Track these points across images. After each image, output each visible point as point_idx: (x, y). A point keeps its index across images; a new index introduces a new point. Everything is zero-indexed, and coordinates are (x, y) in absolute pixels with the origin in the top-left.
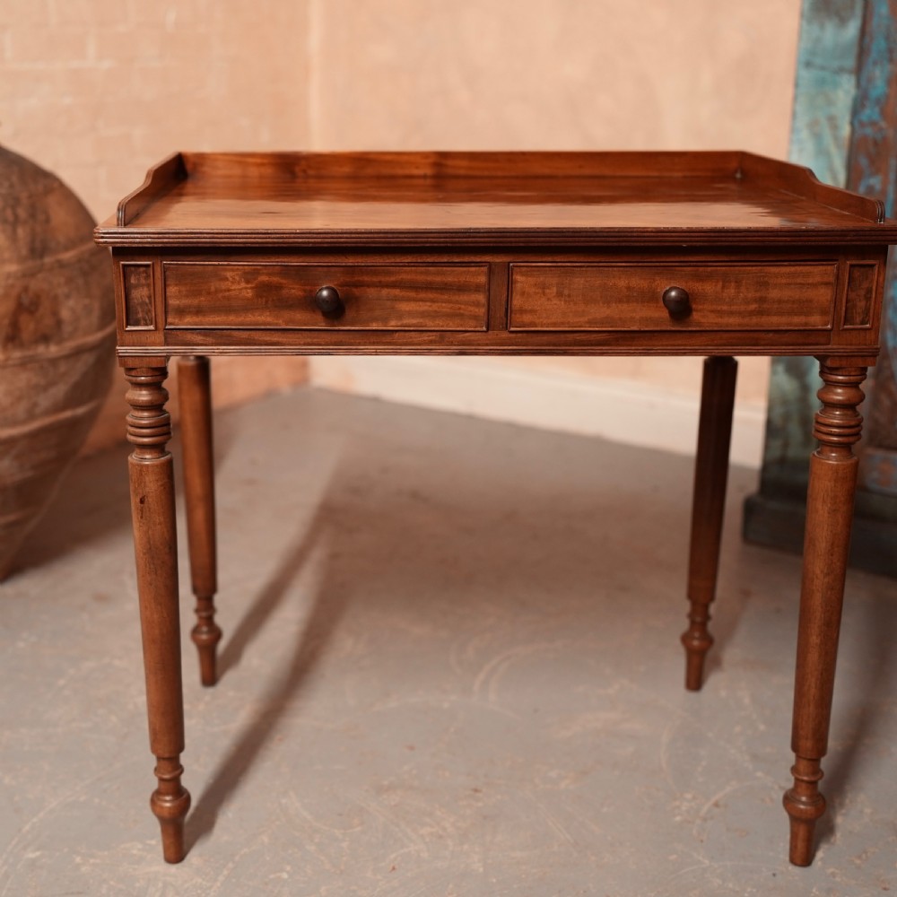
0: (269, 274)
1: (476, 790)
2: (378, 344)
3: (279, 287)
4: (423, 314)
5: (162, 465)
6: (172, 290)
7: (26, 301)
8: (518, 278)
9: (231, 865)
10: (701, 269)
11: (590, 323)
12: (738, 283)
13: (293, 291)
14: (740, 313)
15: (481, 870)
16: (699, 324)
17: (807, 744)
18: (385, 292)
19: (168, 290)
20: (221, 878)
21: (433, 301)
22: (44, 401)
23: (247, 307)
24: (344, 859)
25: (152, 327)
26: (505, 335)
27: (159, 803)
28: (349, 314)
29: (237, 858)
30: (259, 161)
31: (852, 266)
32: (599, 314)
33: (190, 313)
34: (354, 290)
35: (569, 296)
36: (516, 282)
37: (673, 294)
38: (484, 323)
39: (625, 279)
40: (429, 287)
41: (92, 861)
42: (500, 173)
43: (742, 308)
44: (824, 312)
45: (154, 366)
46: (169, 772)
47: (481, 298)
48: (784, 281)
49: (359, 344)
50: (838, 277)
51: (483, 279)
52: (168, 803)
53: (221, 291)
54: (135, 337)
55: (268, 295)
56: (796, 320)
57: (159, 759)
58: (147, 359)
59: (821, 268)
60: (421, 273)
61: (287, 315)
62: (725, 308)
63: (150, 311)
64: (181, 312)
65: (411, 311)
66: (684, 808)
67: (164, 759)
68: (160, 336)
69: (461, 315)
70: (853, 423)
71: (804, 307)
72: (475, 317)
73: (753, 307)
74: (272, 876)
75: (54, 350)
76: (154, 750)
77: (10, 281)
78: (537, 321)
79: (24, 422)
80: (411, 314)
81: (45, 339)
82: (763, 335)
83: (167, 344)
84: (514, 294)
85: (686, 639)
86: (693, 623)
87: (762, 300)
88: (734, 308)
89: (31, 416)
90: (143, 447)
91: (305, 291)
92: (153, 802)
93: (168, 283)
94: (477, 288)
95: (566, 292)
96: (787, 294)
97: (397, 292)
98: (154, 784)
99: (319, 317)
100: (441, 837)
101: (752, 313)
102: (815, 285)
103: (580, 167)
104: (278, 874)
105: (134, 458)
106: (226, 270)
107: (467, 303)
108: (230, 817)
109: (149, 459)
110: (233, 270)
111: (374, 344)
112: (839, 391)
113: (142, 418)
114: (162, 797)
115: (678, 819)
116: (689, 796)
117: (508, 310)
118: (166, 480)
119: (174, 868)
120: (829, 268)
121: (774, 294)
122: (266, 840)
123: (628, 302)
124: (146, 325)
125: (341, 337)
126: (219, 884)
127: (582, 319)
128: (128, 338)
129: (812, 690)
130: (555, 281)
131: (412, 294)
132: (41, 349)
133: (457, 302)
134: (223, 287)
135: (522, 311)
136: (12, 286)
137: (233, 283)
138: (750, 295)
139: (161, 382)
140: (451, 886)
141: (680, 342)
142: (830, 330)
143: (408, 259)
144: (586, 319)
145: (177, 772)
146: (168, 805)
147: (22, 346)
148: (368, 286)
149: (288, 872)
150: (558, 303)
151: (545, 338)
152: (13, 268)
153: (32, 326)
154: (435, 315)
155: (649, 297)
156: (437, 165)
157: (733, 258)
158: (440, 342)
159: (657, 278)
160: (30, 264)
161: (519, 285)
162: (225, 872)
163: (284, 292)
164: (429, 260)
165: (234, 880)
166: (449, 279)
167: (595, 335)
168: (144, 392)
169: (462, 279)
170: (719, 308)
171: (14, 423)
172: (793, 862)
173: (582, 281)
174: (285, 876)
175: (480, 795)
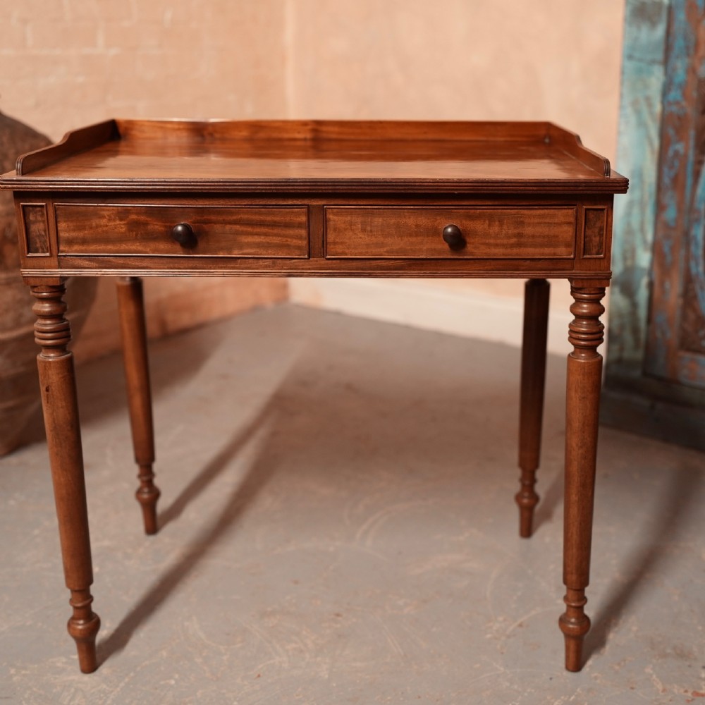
0: (138, 214)
1: (338, 615)
2: (225, 268)
3: (146, 224)
4: (259, 245)
5: (62, 361)
6: (62, 225)
8: (331, 217)
9: (132, 674)
10: (473, 211)
11: (387, 252)
12: (501, 223)
13: (156, 227)
14: (503, 246)
15: (327, 676)
16: (472, 254)
17: (573, 578)
18: (228, 227)
19: (59, 225)
20: (122, 685)
21: (266, 235)
23: (121, 239)
24: (222, 668)
25: (48, 254)
26: (323, 262)
27: (73, 626)
28: (201, 245)
29: (139, 669)
30: (176, 126)
31: (586, 209)
32: (395, 245)
33: (77, 243)
34: (205, 226)
35: (371, 231)
36: (330, 220)
37: (449, 230)
38: (306, 252)
39: (413, 218)
40: (262, 224)
41: (23, 672)
42: (362, 137)
43: (505, 241)
44: (568, 245)
45: (51, 284)
46: (81, 602)
47: (303, 232)
48: (536, 221)
49: (211, 268)
50: (576, 219)
51: (304, 219)
52: (80, 625)
53: (101, 226)
54: (35, 262)
55: (138, 230)
56: (547, 250)
57: (73, 591)
58: (46, 279)
59: (563, 211)
60: (256, 213)
61: (152, 245)
62: (492, 241)
63: (46, 241)
64: (70, 242)
65: (250, 243)
66: (495, 628)
67: (76, 591)
68: (54, 261)
69: (288, 246)
70: (594, 331)
71: (552, 241)
72: (299, 248)
73: (514, 240)
74: (162, 683)
76: (68, 585)
78: (347, 251)
80: (249, 245)
82: (522, 263)
83: (60, 267)
84: (328, 230)
85: (518, 498)
86: (523, 485)
87: (520, 235)
88: (499, 241)
90: (48, 347)
91: (165, 226)
92: (69, 625)
93: (58, 220)
94: (300, 225)
95: (369, 228)
96: (539, 230)
97: (237, 227)
98: (69, 612)
99: (178, 247)
100: (301, 651)
101: (512, 246)
102: (559, 224)
103: (425, 133)
104: (167, 681)
105: (41, 356)
106: (103, 210)
107: (292, 237)
109: (52, 357)
110: (108, 210)
111: (221, 268)
112: (585, 306)
113: (46, 325)
114: (75, 622)
115: (489, 636)
116: (501, 619)
117: (324, 243)
118: (66, 374)
119: (87, 677)
120: (570, 211)
121: (529, 230)
122: (164, 654)
123: (417, 236)
124: (43, 252)
125: (196, 263)
126: (119, 689)
127: (382, 250)
128: (30, 262)
129: (575, 538)
130: (359, 220)
131: (250, 229)
133: (285, 236)
134: (102, 224)
135: (335, 243)
137: (109, 220)
138: (510, 232)
139: (60, 297)
140: (300, 689)
141: (458, 268)
142: (573, 259)
143: (246, 202)
144: (385, 250)
145: (87, 602)
146: (80, 627)
148: (215, 223)
149: (175, 679)
150: (363, 236)
151: (355, 264)
154: (268, 246)
155: (434, 232)
156: (315, 131)
157: (496, 203)
158: (273, 267)
159: (438, 218)
161: (331, 223)
162: (127, 680)
163: (150, 227)
164: (261, 203)
165: (131, 686)
166: (277, 219)
167: (392, 262)
168: (47, 305)
169: (288, 219)
170: (487, 241)
172: (567, 668)
173: (380, 220)
174: (173, 682)
175: (340, 618)
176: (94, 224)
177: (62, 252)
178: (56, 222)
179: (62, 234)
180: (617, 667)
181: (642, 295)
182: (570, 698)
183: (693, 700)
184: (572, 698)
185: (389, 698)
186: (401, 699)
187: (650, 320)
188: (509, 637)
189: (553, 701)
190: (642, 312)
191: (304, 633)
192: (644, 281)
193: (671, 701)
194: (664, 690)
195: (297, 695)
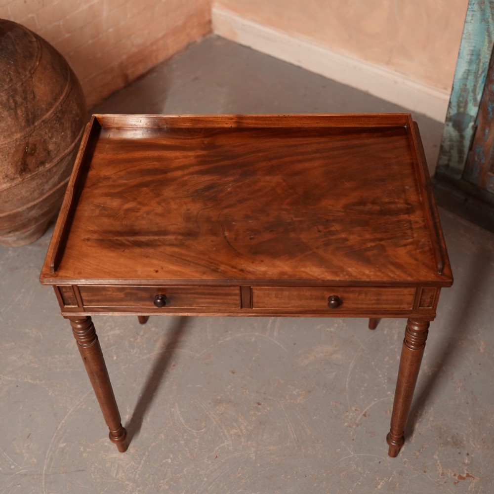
0: (131, 290)
3: (137, 294)
4: (209, 303)
5: (92, 347)
6: (84, 294)
7: (28, 150)
8: (255, 292)
9: (147, 453)
10: (347, 289)
11: (293, 307)
12: (366, 294)
13: (143, 295)
14: (367, 304)
15: (254, 457)
18: (189, 295)
20: (142, 462)
21: (214, 299)
22: (47, 187)
23: (122, 300)
24: (196, 450)
25: (77, 306)
26: (250, 310)
28: (172, 303)
29: (150, 449)
31: (423, 289)
32: (297, 304)
33: (94, 302)
34: (174, 295)
35: (281, 298)
38: (239, 306)
39: (309, 292)
40: (211, 294)
41: (88, 450)
43: (368, 302)
44: (409, 304)
45: (80, 318)
47: (238, 298)
48: (389, 293)
49: (179, 312)
50: (416, 293)
51: (238, 292)
53: (108, 295)
54: (69, 310)
55: (132, 297)
56: (395, 306)
59: (408, 289)
60: (207, 290)
61: (142, 303)
62: (359, 302)
63: (74, 300)
64: (90, 301)
66: (350, 417)
68: (81, 309)
69: (228, 303)
71: (399, 302)
72: (235, 304)
73: (374, 302)
74: (164, 461)
75: (48, 166)
77: (18, 143)
78: (265, 306)
79: (39, 197)
80: (203, 303)
81: (43, 163)
83: (85, 311)
84: (254, 297)
87: (378, 300)
88: (364, 302)
89: (42, 194)
91: (149, 295)
94: (235, 295)
95: (280, 296)
97: (195, 296)
100: (239, 436)
101: (372, 304)
104: (167, 460)
106: (108, 288)
107: (230, 299)
108: (148, 420)
111: (186, 312)
115: (346, 424)
117: (251, 302)
119: (122, 455)
120: (413, 289)
121: (384, 298)
122: (163, 436)
123: (311, 300)
124: (74, 305)
126: (141, 466)
127: (288, 306)
130: (274, 293)
131: (203, 296)
132: (41, 169)
133: (225, 299)
134: (109, 293)
135: (258, 302)
136: (19, 145)
137: (113, 292)
138: (372, 298)
140: (240, 468)
142: (412, 310)
144: (290, 305)
147: (30, 171)
148: (181, 294)
149: (171, 459)
150: (276, 300)
151: (270, 311)
152: (18, 136)
153: (34, 161)
154: (215, 303)
155: (322, 298)
156: (237, 122)
158: (218, 312)
159: (325, 292)
160: (27, 129)
161: (255, 294)
162: (144, 458)
163: (140, 295)
166: (221, 292)
169: (227, 292)
170: (356, 302)
171: (34, 200)
172: (390, 454)
173: (287, 293)
174: (170, 461)
175: (260, 406)
176: (104, 294)
177: (86, 306)
178: (80, 293)
179: (84, 298)
180: (418, 454)
181: (469, 132)
182: (389, 479)
183: (458, 482)
184: (391, 479)
185: (289, 477)
186: (296, 477)
187: (471, 148)
188: (357, 425)
189: (379, 481)
190: (467, 143)
191: (240, 420)
192: (472, 124)
193: (445, 483)
194: (443, 474)
195: (239, 474)
